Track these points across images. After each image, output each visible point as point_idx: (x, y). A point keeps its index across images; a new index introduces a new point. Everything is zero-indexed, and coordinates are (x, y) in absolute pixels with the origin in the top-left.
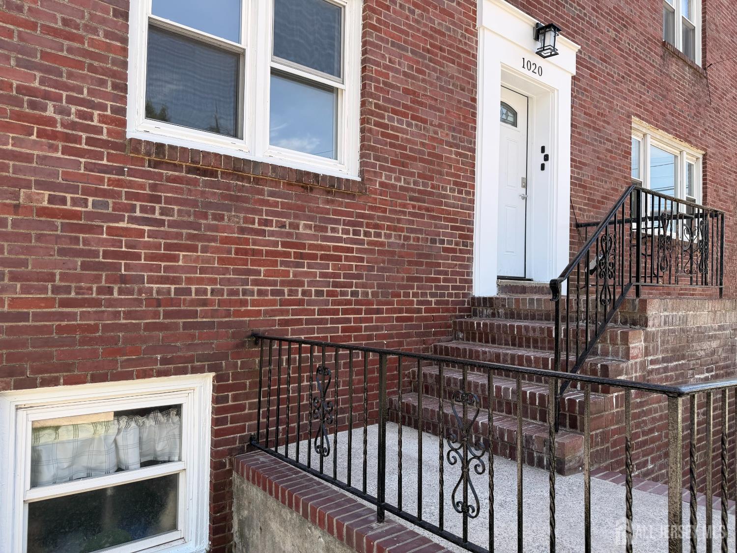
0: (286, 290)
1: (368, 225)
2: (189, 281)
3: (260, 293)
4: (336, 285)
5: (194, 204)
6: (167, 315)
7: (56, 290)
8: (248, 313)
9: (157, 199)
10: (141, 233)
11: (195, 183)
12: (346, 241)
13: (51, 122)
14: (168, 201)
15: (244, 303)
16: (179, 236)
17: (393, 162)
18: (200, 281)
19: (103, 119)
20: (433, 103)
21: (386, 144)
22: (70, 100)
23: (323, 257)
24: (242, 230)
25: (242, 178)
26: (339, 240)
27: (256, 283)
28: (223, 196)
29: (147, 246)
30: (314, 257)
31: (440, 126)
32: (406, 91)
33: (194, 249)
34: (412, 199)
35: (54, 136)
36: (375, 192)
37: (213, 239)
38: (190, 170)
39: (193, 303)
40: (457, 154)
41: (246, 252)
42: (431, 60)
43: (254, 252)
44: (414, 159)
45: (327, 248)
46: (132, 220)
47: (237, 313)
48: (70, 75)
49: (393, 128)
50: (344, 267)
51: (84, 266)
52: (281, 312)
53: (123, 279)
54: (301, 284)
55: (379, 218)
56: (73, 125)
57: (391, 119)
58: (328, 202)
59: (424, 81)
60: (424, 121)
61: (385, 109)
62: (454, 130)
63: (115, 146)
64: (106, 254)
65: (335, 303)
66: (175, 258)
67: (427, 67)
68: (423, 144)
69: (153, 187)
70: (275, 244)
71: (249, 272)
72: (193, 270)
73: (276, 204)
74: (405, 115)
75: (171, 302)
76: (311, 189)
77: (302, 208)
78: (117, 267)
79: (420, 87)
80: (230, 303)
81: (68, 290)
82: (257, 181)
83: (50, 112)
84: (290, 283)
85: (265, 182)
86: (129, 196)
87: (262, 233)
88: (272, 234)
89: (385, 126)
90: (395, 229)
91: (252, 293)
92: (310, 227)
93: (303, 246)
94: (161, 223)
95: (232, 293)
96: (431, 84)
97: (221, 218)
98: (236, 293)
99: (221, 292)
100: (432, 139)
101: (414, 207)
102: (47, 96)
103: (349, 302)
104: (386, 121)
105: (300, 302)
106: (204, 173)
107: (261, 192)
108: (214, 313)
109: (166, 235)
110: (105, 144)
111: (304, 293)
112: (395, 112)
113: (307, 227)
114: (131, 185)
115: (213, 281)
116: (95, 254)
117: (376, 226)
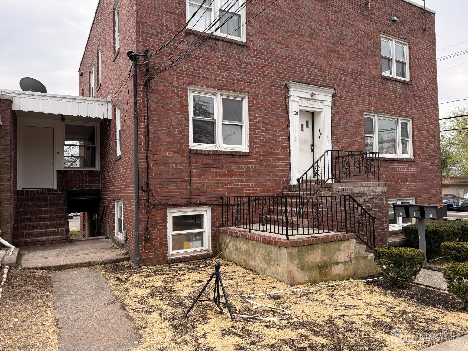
1: (252, 164)
2: (205, 183)
3: (222, 185)
6: (200, 191)
7: (177, 186)
8: (219, 191)
9: (196, 163)
10: (194, 172)
12: (245, 170)
13: (175, 148)
14: (199, 163)
15: (218, 188)
16: (202, 172)
17: (260, 145)
19: (185, 146)
20: (272, 124)
21: (257, 139)
22: (178, 143)
24: (216, 169)
25: (216, 155)
26: (243, 169)
27: (220, 183)
28: (211, 161)
31: (275, 131)
32: (263, 123)
33: (205, 175)
34: (266, 155)
35: (175, 151)
36: (254, 154)
37: (210, 172)
38: (204, 155)
39: (206, 188)
40: (282, 139)
42: (271, 111)
43: (220, 175)
44: (267, 142)
45: (240, 172)
46: (191, 169)
47: (216, 191)
48: (178, 137)
49: (259, 134)
50: (245, 177)
51: (182, 181)
52: (228, 190)
54: (232, 183)
55: (256, 162)
56: (179, 148)
57: (258, 132)
58: (240, 159)
59: (269, 118)
60: (270, 130)
61: (256, 129)
62: (281, 131)
63: (187, 152)
64: (187, 178)
65: (242, 188)
66: (202, 178)
67: (270, 113)
68: (269, 137)
69: (196, 160)
70: (225, 172)
71: (219, 180)
72: (205, 180)
73: (225, 161)
74: (263, 130)
76: (235, 156)
82: (220, 156)
83: (174, 146)
84: (229, 183)
88: (224, 169)
89: (257, 134)
91: (219, 185)
93: (233, 172)
94: (198, 169)
98: (215, 186)
100: (272, 135)
101: (267, 157)
103: (247, 187)
104: (257, 133)
105: (232, 188)
106: (207, 155)
108: (211, 191)
109: (199, 172)
113: (234, 167)
114: (191, 161)
115: (210, 183)
116: (184, 177)
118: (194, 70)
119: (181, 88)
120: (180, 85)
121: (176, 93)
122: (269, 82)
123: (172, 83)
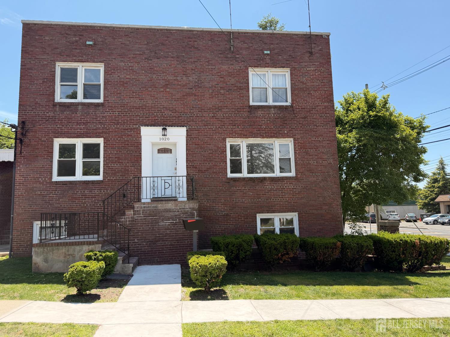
0: (82, 205)
1: (104, 189)
2: (62, 204)
3: (76, 205)
4: (94, 203)
5: (63, 190)
6: (58, 210)
7: (41, 206)
8: (73, 209)
9: (57, 190)
10: (54, 196)
11: (64, 186)
12: (98, 193)
13: (40, 181)
14: (58, 190)
15: (73, 207)
16: (60, 196)
17: (111, 174)
18: (64, 204)
19: (48, 179)
20: (125, 158)
22: (43, 177)
23: (91, 197)
24: (72, 194)
25: (73, 184)
26: (96, 193)
27: (75, 203)
28: (69, 188)
29: (55, 198)
30: (89, 197)
32: (116, 158)
33: (63, 198)
34: (118, 181)
35: (41, 183)
36: (106, 182)
37: (67, 196)
38: (62, 185)
39: (63, 208)
40: (135, 168)
41: (73, 198)
42: (124, 148)
43: (75, 198)
44: (119, 172)
45: (93, 195)
46: (52, 194)
47: (71, 209)
48: (43, 173)
49: (111, 167)
50: (97, 199)
51: (45, 202)
52: (81, 209)
53: (51, 204)
54: (86, 203)
55: (108, 187)
56: (43, 181)
58: (93, 186)
59: (121, 154)
60: (122, 163)
62: (133, 163)
63: (50, 183)
64: (48, 200)
65: (94, 207)
66: (60, 200)
67: (123, 150)
68: (121, 168)
69: (56, 189)
70: (80, 196)
71: (74, 202)
72: (63, 202)
73: (80, 188)
74: (116, 163)
75: (59, 208)
76: (88, 184)
77: (86, 188)
78: (50, 202)
79: (120, 156)
80: (70, 207)
81: (42, 206)
82: (76, 184)
83: (40, 180)
84: (83, 203)
85: (77, 184)
86: (52, 191)
87: (77, 194)
88: (79, 194)
90: (113, 189)
91: (75, 205)
92: (88, 191)
93: (86, 195)
94: (57, 194)
95: (70, 206)
96: (124, 154)
97: (68, 192)
98: (71, 205)
99: (68, 206)
100: (125, 166)
101: (119, 183)
102: (40, 177)
105: (86, 207)
106: (65, 184)
107: (77, 186)
108: (66, 210)
109: (58, 196)
110: (48, 183)
111: (86, 205)
112: (112, 163)
113: (87, 191)
114: (52, 189)
115: (67, 204)
116: (47, 200)
117: (107, 189)
118: (58, 128)
119: (47, 141)
120: (47, 139)
121: (43, 145)
122: (122, 127)
123: (42, 139)
